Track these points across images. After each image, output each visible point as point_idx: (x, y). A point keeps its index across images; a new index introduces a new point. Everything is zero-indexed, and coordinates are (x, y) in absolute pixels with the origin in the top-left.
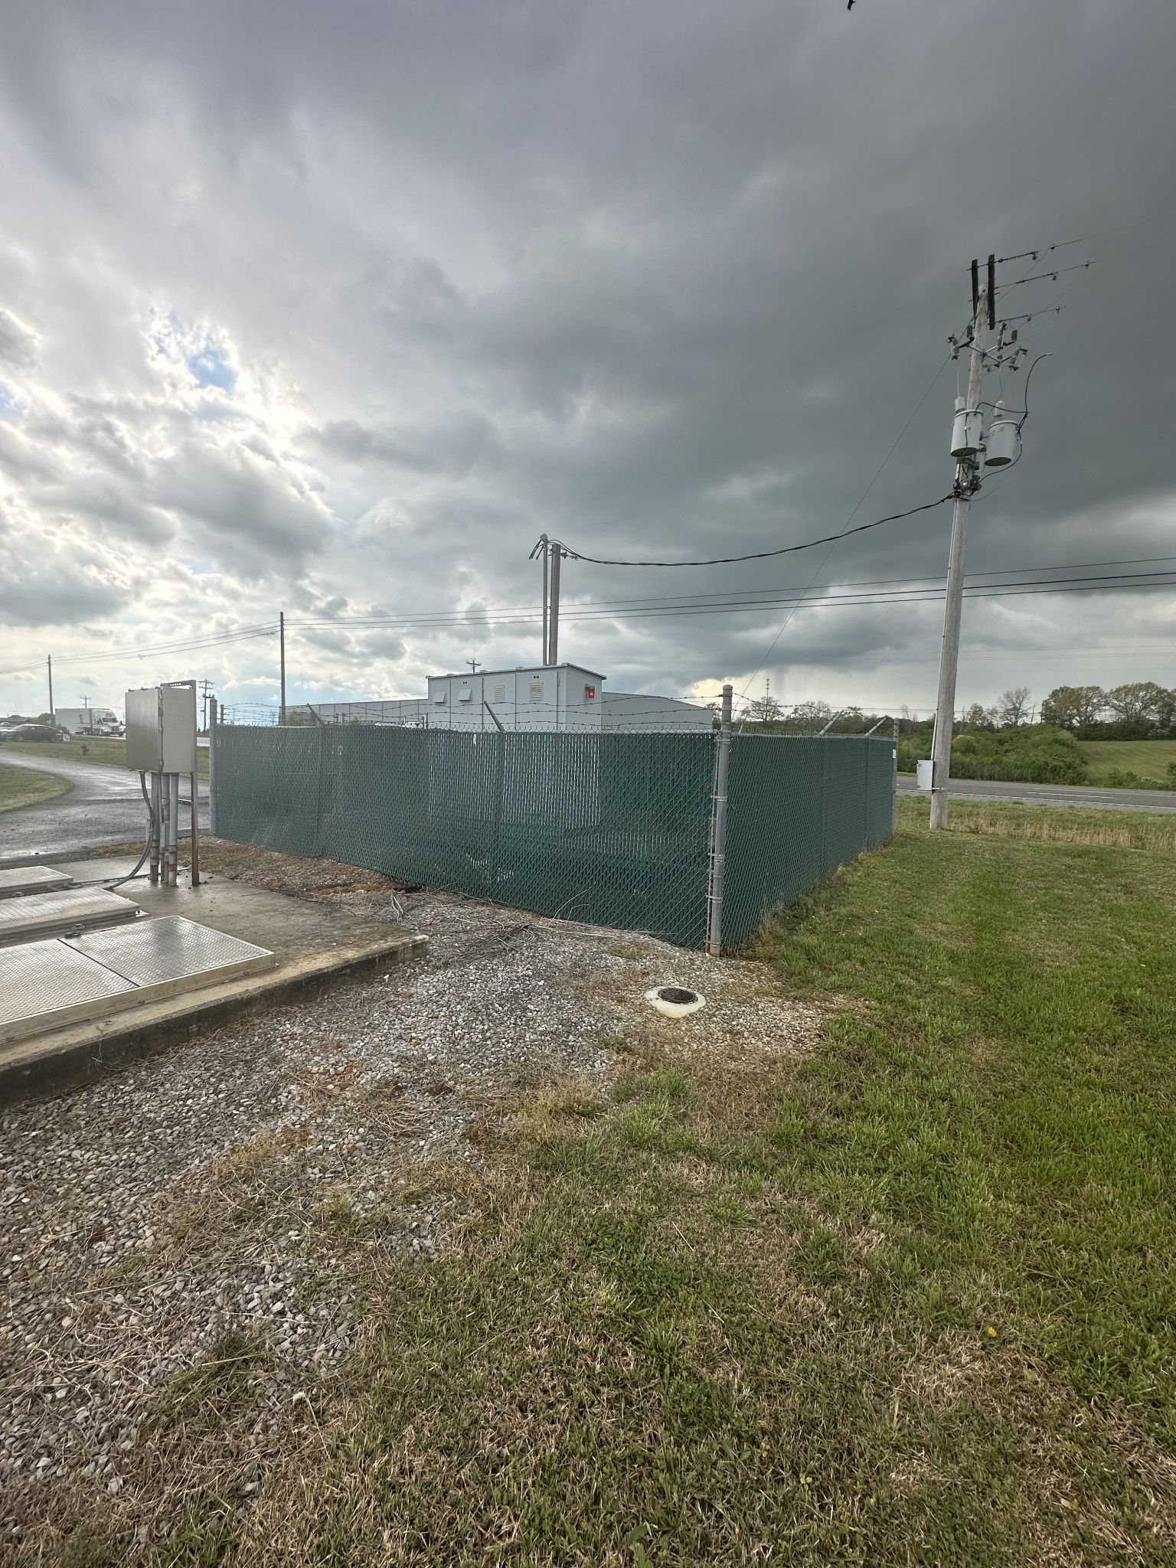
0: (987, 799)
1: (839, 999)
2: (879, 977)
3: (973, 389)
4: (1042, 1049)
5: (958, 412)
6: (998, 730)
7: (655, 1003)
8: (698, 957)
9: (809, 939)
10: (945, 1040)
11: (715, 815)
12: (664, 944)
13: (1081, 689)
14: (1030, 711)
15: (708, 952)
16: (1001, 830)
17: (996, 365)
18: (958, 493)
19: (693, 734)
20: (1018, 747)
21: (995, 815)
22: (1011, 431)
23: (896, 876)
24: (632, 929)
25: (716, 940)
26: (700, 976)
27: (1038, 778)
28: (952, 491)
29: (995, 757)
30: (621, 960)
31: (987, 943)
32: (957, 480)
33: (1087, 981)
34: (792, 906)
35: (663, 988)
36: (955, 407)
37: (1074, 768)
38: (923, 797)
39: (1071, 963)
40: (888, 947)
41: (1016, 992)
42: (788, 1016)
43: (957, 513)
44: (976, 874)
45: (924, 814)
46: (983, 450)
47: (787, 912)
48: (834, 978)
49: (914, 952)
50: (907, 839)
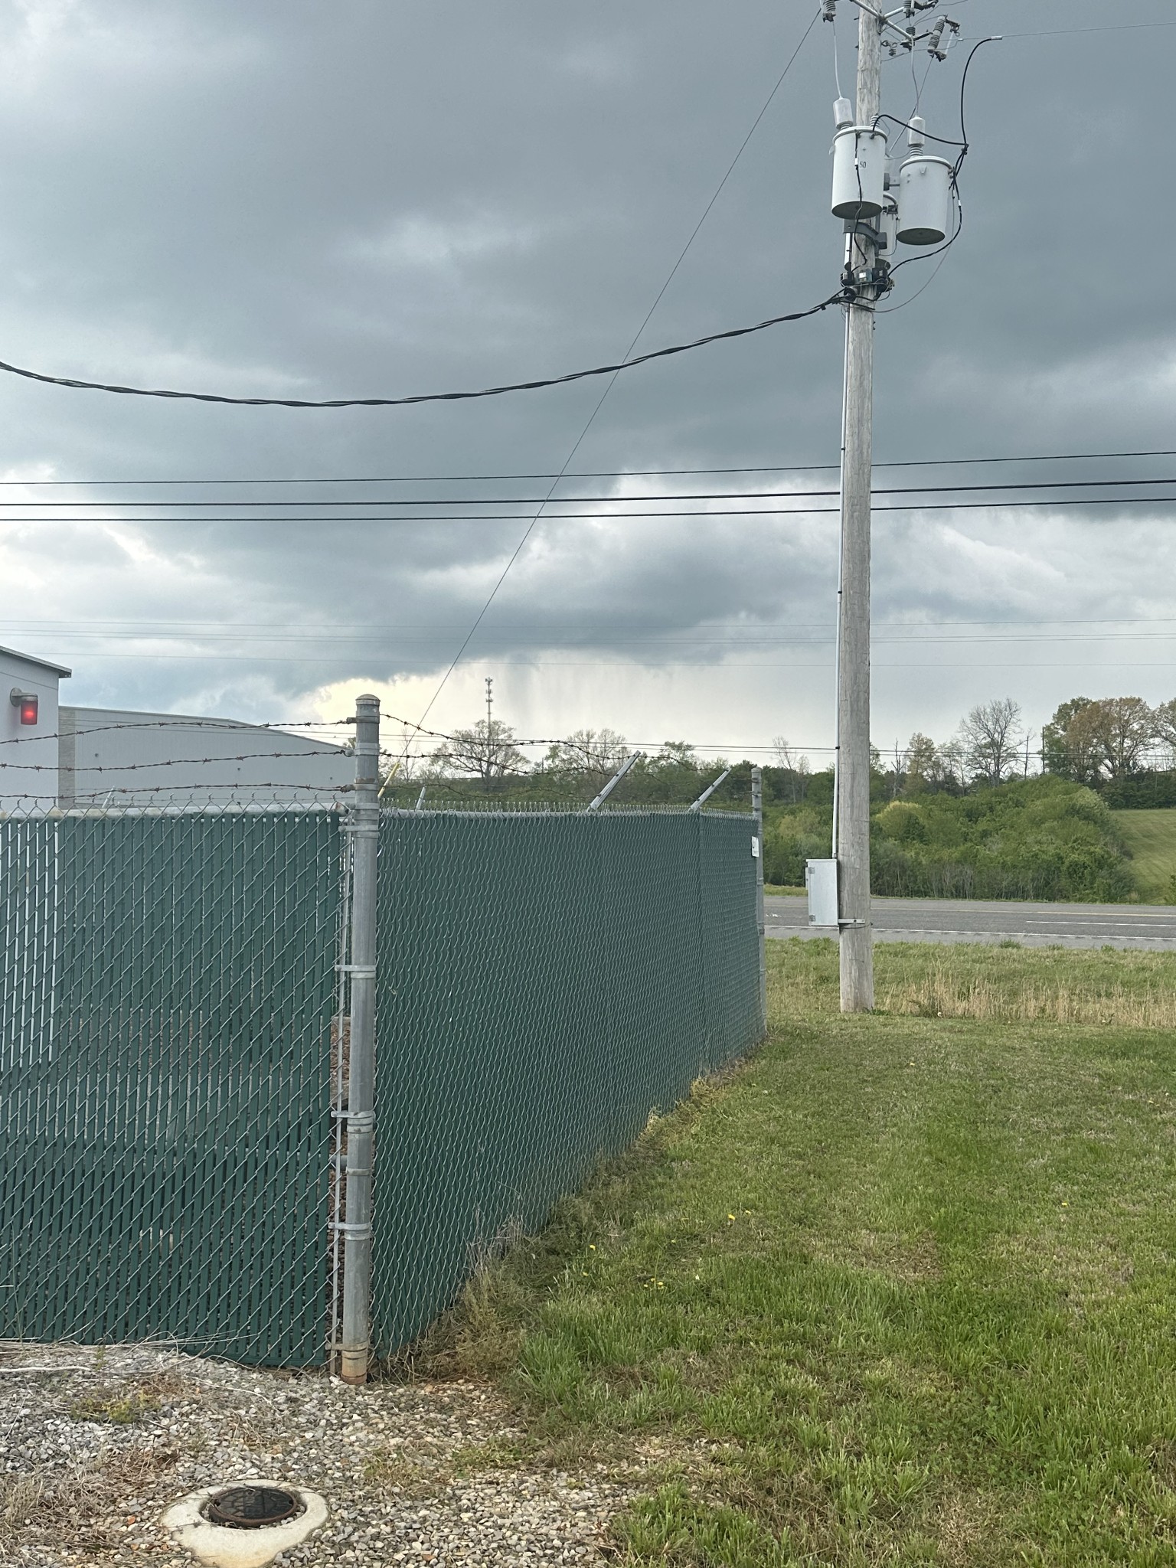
0: (951, 938)
1: (653, 1449)
2: (740, 1380)
3: (865, 85)
4: (1073, 1497)
5: (840, 127)
6: (966, 791)
7: (189, 1539)
8: (309, 1390)
9: (584, 1305)
10: (882, 1511)
11: (347, 1012)
12: (221, 1369)
13: (1110, 702)
14: (1021, 749)
15: (338, 1373)
16: (978, 1005)
17: (906, 45)
18: (851, 293)
19: (287, 814)
20: (1004, 826)
21: (969, 973)
22: (941, 176)
23: (772, 1128)
24: (136, 1338)
25: (356, 1341)
26: (316, 1443)
27: (1047, 891)
28: (838, 288)
29: (962, 848)
30: (99, 1431)
31: (960, 1267)
32: (848, 266)
33: (1146, 1328)
34: (546, 1223)
35: (213, 1490)
36: (834, 120)
37: (1111, 866)
38: (827, 940)
39: (1118, 1292)
40: (759, 1304)
41: (1019, 1373)
42: (531, 1512)
43: (851, 335)
44: (933, 1109)
45: (827, 979)
46: (893, 210)
47: (532, 1241)
48: (640, 1397)
49: (813, 1308)
50: (797, 1038)
